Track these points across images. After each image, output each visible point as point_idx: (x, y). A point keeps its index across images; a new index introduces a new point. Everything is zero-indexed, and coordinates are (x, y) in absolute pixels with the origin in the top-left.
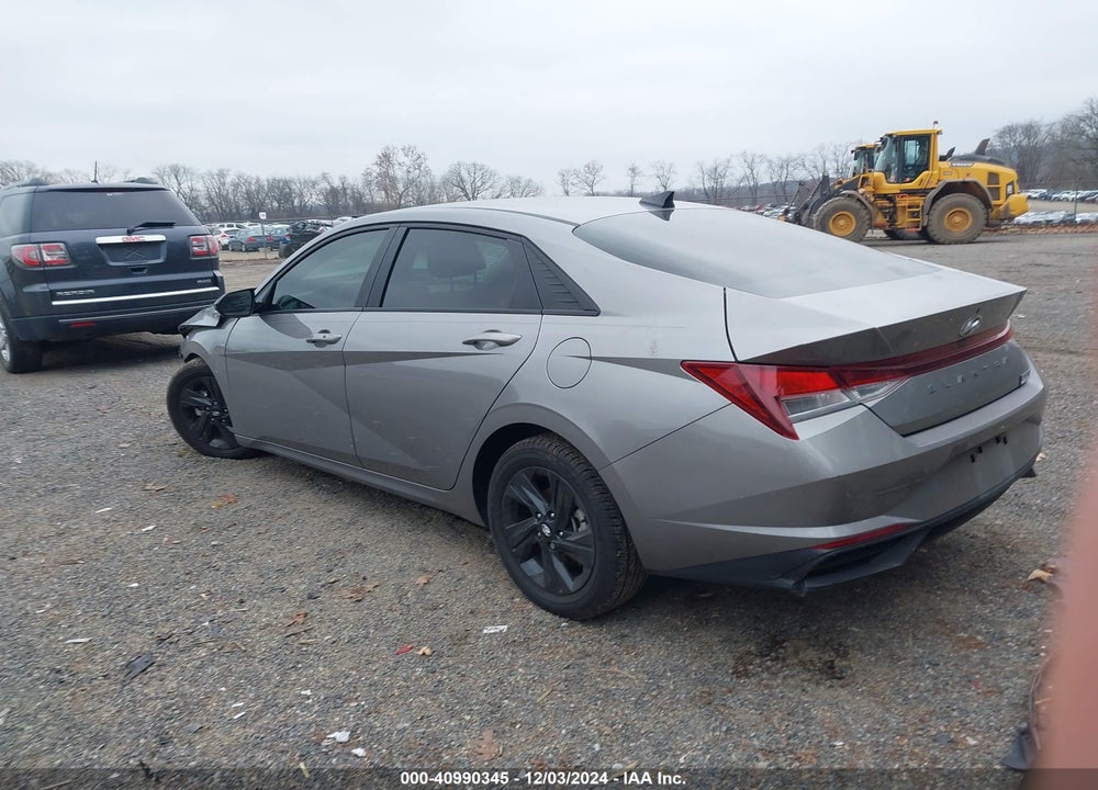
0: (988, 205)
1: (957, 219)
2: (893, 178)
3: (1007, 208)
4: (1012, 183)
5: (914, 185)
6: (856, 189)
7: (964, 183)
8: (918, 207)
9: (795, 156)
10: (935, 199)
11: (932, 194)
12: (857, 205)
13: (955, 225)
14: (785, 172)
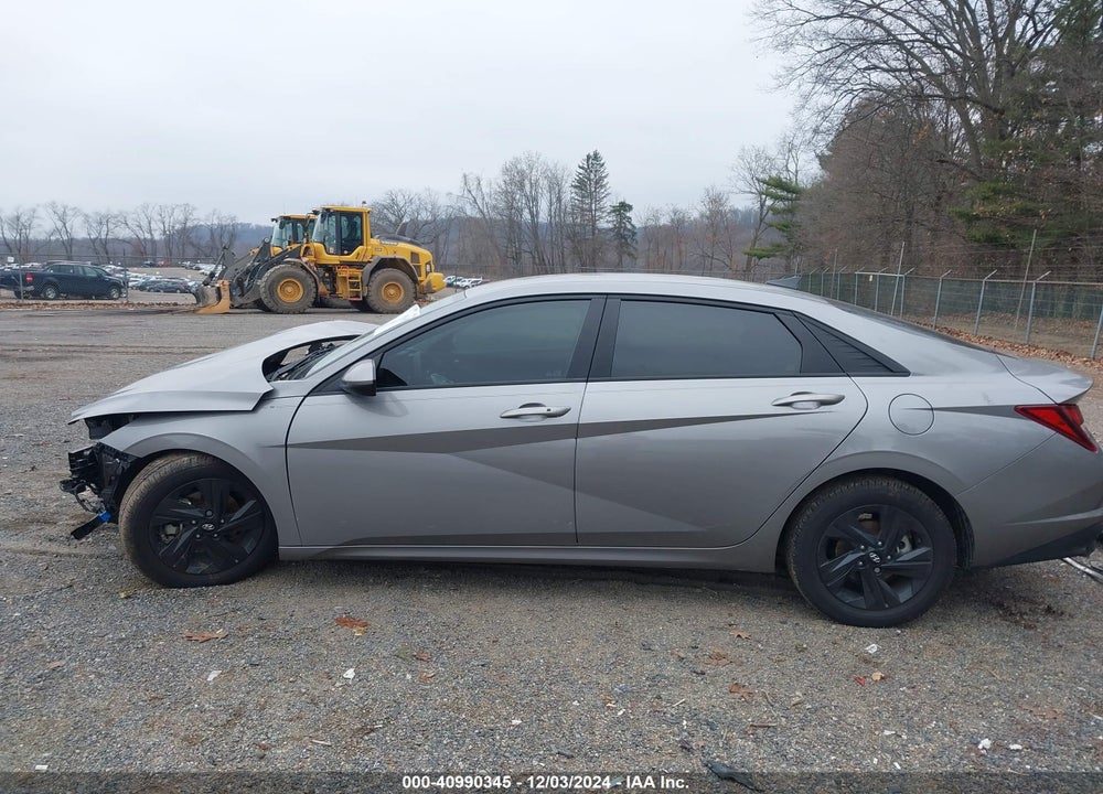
0: (415, 281)
1: (392, 291)
2: (332, 250)
3: (429, 282)
4: (429, 263)
5: (351, 258)
6: (299, 258)
7: (394, 260)
8: (357, 278)
9: (116, 212)
10: (373, 272)
11: (369, 268)
12: (303, 273)
13: (390, 296)
14: (105, 228)
